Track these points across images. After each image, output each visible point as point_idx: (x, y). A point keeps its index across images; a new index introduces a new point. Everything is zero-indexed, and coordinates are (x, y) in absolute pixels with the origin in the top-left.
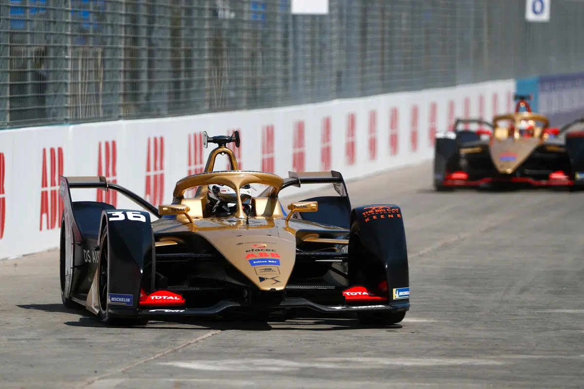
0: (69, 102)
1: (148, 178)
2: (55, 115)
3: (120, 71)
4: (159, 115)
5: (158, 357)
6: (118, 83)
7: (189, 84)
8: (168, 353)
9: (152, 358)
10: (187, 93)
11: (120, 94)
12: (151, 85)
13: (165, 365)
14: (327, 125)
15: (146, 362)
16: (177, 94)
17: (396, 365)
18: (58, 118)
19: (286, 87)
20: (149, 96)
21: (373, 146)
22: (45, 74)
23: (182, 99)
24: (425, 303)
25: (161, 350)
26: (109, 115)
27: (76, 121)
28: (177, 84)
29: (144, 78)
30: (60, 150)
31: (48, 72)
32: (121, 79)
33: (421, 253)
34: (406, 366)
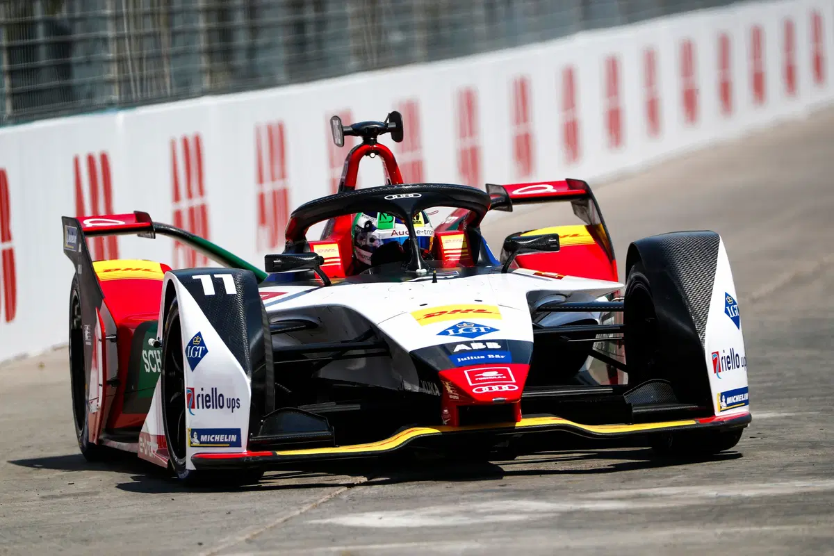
0: (113, 73)
1: (262, 198)
2: (90, 95)
3: (198, 11)
4: (271, 84)
5: (306, 511)
6: (195, 32)
7: (321, 24)
8: (324, 502)
9: (298, 513)
10: (319, 42)
11: (200, 53)
12: (254, 30)
13: (320, 524)
14: (569, 80)
15: (286, 521)
16: (301, 44)
17: (729, 497)
18: (98, 101)
19: (491, 18)
20: (252, 51)
21: (652, 110)
22: (67, 24)
23: (311, 51)
24: (770, 384)
25: (313, 497)
26: (184, 90)
27: (128, 103)
28: (300, 26)
29: (239, 19)
30: (104, 158)
31: (73, 20)
32: (201, 24)
33: (755, 294)
34: (748, 498)
